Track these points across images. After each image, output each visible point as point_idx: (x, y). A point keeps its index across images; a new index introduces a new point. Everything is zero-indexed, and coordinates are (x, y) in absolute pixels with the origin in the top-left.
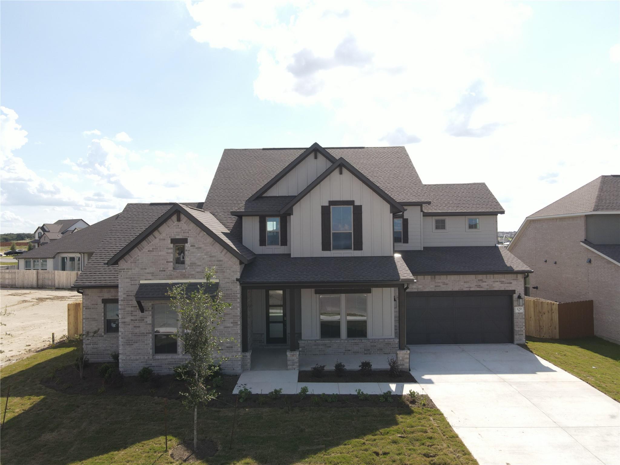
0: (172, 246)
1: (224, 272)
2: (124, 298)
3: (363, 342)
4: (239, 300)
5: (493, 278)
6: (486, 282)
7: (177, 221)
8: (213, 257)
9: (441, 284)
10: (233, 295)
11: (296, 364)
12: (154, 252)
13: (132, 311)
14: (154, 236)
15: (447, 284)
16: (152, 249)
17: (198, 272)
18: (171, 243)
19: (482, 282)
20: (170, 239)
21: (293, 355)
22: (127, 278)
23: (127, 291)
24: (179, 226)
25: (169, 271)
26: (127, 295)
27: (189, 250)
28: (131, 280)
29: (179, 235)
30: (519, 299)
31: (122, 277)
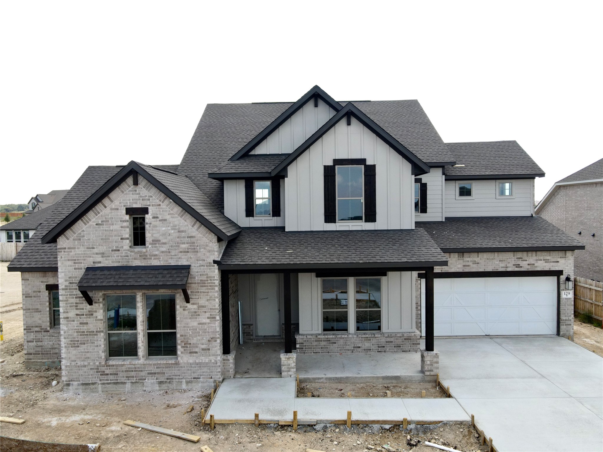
0: (127, 217)
1: (197, 252)
2: (66, 286)
3: (376, 337)
4: (217, 289)
5: (536, 256)
6: (527, 261)
7: (134, 185)
8: (182, 231)
9: (470, 264)
10: (209, 282)
11: (292, 370)
12: (104, 226)
13: (76, 303)
14: (103, 204)
15: (478, 263)
16: (102, 221)
17: (162, 252)
18: (126, 214)
19: (522, 260)
20: (125, 208)
21: (288, 358)
22: (69, 260)
23: (70, 278)
24: (136, 191)
25: (125, 250)
26: (70, 283)
27: (150, 224)
28: (74, 263)
29: (137, 204)
30: (567, 282)
31: (63, 259)
